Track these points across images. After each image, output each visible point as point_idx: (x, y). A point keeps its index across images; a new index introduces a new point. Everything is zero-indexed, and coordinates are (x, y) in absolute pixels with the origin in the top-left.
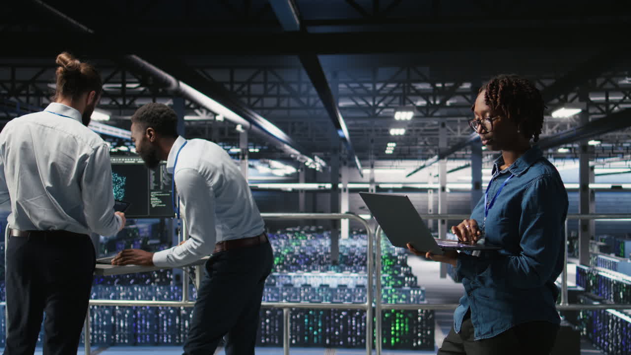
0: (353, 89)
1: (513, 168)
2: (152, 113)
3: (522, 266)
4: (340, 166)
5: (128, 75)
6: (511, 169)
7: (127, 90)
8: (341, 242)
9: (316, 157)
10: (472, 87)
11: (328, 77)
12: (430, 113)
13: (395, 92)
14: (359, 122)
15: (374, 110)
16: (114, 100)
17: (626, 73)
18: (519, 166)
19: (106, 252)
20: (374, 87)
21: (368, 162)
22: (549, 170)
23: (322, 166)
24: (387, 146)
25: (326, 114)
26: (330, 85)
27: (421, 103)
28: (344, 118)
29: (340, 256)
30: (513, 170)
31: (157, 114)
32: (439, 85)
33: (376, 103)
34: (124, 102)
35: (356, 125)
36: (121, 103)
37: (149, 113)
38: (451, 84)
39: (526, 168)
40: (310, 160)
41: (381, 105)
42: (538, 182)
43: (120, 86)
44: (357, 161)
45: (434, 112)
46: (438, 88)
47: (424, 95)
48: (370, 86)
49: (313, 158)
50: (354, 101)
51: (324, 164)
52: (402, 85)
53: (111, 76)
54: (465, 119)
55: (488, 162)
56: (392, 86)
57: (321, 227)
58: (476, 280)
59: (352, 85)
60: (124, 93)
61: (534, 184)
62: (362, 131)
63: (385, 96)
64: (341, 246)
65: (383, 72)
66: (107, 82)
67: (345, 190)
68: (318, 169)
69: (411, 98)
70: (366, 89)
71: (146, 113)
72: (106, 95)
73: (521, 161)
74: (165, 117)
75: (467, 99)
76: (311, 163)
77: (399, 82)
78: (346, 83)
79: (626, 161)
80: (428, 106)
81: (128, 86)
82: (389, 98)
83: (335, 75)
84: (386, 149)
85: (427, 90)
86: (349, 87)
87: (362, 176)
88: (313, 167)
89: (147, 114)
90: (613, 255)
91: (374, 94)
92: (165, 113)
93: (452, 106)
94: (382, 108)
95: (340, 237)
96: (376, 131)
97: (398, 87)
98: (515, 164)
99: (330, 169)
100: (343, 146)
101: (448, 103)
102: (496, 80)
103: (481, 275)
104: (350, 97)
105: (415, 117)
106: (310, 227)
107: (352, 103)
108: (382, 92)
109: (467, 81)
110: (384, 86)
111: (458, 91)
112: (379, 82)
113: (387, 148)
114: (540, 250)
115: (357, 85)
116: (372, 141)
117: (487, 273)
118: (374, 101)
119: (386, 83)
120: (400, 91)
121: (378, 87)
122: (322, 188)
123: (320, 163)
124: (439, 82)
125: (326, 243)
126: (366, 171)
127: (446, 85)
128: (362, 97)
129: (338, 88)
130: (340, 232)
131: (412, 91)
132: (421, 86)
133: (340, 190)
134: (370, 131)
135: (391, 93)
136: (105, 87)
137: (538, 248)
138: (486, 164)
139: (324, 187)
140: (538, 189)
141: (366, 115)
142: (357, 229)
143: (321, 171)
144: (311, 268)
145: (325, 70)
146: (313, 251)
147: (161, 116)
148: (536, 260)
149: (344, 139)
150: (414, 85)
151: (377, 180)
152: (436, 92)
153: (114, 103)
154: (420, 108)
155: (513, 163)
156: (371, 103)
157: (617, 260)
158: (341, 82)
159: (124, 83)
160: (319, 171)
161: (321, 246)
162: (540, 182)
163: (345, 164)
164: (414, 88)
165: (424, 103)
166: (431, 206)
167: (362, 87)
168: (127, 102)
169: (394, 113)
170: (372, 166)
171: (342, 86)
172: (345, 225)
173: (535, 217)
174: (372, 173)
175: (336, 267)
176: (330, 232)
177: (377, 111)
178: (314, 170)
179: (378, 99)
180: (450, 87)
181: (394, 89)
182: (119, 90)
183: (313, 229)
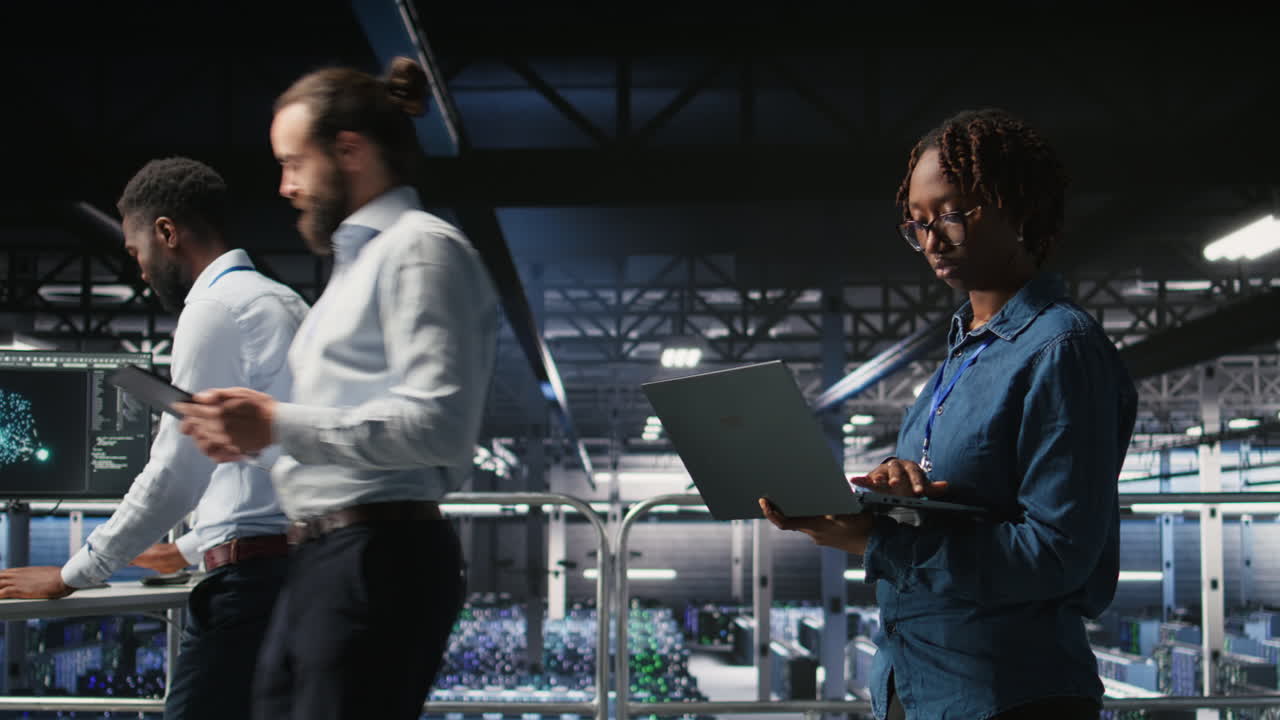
0: (576, 301)
1: (998, 324)
2: (159, 181)
3: (1019, 540)
4: (548, 467)
5: (96, 266)
6: (995, 325)
7: (94, 301)
8: (549, 627)
9: (496, 444)
10: (823, 300)
11: (524, 276)
12: (736, 353)
13: (663, 308)
14: (588, 373)
15: (619, 348)
16: (66, 321)
17: (1138, 272)
18: (1013, 317)
19: (41, 648)
20: (619, 297)
21: (606, 460)
22: (1082, 320)
23: (508, 464)
24: (645, 424)
25: (518, 353)
26: (527, 293)
27: (718, 331)
28: (558, 362)
29: (544, 656)
30: (999, 327)
31: (172, 181)
32: (755, 295)
33: (623, 330)
34: (87, 325)
35: (582, 379)
36: (80, 326)
37: (153, 182)
38: (779, 293)
39: (1029, 320)
40: (483, 453)
41: (634, 335)
42: (1058, 348)
43: (77, 290)
44: (583, 453)
45: (745, 351)
46: (753, 301)
47: (723, 314)
48: (610, 296)
49: (490, 448)
50: (577, 327)
51: (512, 460)
52: (676, 295)
53: (59, 269)
54: (808, 366)
55: (857, 456)
56: (656, 296)
57: (505, 596)
58: (913, 577)
59: (573, 294)
60: (89, 306)
61: (1049, 353)
62: (594, 391)
63: (642, 316)
64: (549, 634)
65: (639, 266)
66: (50, 280)
67: (557, 515)
68: (500, 473)
69: (697, 321)
70: (603, 301)
71: (145, 185)
72: (49, 309)
73: (1016, 306)
74: (192, 185)
75: (812, 324)
76: (486, 460)
77: (670, 288)
78: (561, 289)
79: (1140, 453)
80: (734, 337)
81: (97, 290)
82: (651, 321)
83: (537, 271)
84: (643, 431)
85: (729, 304)
86: (566, 298)
87: (594, 486)
88: (489, 466)
89: (149, 186)
90: (1116, 651)
91: (618, 313)
92: (189, 178)
93: (781, 338)
94: (636, 343)
95: (547, 617)
96: (624, 391)
97: (668, 298)
98: (1003, 314)
99: (525, 471)
100: (554, 420)
101: (773, 332)
102: (956, 126)
103: (923, 566)
104: (570, 318)
105: (703, 361)
106: (484, 595)
107: (572, 332)
108: (634, 308)
109: (812, 286)
110: (639, 296)
111: (793, 306)
112: (630, 287)
113: (647, 429)
114: (1064, 509)
115: (583, 294)
116: (615, 413)
117: (938, 560)
118: (618, 327)
119: (644, 289)
120: (673, 306)
121: (627, 297)
122: (509, 513)
123: (503, 459)
124: (754, 289)
125: (518, 629)
126: (602, 478)
127: (769, 295)
128: (594, 318)
129: (543, 299)
130: (546, 606)
131: (699, 307)
132: (717, 297)
133: (546, 517)
134: (611, 391)
135: (655, 309)
136: (44, 291)
137: (1058, 504)
138: (853, 460)
139: (514, 510)
140: (1059, 364)
141: (600, 356)
142: (583, 600)
143: (507, 476)
144: (484, 679)
145: (517, 260)
146: (489, 645)
147: (183, 184)
148: (1058, 531)
149: (554, 403)
150: (703, 294)
151: (624, 495)
152: (747, 310)
153: (65, 328)
154: (713, 343)
155: (998, 314)
156: (613, 332)
157: (1124, 661)
158: (553, 287)
159: (87, 285)
160: (502, 478)
161: (506, 634)
162: (1062, 348)
163: (557, 460)
164: (702, 300)
165: (724, 332)
166: (738, 551)
167: (595, 298)
168: (94, 324)
169: (661, 352)
170: (615, 466)
171: (552, 296)
172: (556, 589)
173: (1053, 430)
174: (615, 481)
175: (537, 679)
176: (524, 606)
177: (626, 347)
178: (492, 473)
179: (628, 321)
180: (777, 300)
181: (660, 302)
182: (77, 300)
183: (490, 598)
